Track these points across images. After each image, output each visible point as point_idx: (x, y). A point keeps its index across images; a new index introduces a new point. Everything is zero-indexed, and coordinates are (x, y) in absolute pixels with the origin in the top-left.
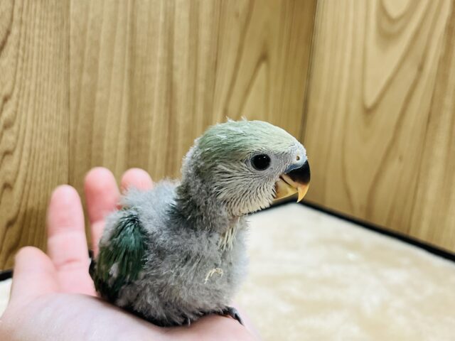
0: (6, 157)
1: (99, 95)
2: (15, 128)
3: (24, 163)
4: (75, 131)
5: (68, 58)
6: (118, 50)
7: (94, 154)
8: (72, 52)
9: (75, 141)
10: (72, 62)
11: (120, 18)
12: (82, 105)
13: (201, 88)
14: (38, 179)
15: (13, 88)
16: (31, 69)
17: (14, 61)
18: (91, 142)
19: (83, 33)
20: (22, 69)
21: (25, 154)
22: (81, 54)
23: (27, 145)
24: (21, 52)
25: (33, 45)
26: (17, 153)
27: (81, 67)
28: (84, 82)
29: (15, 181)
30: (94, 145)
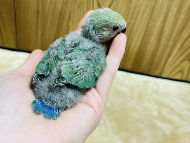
1: (135, 27)
5: (128, 14)
6: (145, 15)
11: (149, 6)
13: (174, 34)
19: (135, 8)
22: (133, 14)
27: (132, 18)
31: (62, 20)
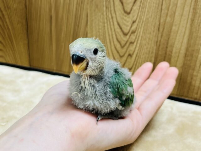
0: (131, 45)
1: (174, 28)
2: (136, 34)
3: (137, 48)
4: (160, 41)
7: (168, 53)
8: (164, 7)
9: (160, 45)
10: (163, 11)
12: (165, 30)
14: (142, 56)
15: (137, 19)
16: (145, 12)
17: (138, 8)
18: (167, 47)
20: (141, 11)
21: (138, 45)
23: (139, 42)
24: (142, 5)
25: (147, 3)
26: (135, 43)
28: (167, 21)
29: (133, 54)
30: (169, 49)
31: (78, 26)
